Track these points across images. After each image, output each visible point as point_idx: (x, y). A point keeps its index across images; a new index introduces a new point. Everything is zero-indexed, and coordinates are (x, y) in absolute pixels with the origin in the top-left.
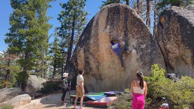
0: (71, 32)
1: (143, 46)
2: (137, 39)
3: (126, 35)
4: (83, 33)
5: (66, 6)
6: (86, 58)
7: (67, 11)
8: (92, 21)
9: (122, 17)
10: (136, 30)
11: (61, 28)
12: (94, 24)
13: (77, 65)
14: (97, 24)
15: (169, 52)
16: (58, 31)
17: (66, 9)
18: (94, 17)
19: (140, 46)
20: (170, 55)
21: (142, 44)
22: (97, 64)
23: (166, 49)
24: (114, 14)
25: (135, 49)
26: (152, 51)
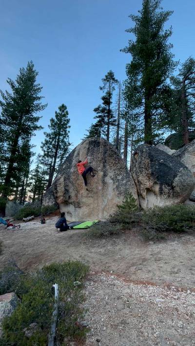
0: (53, 160)
1: (120, 178)
2: (114, 170)
3: (104, 166)
4: (65, 162)
5: (50, 135)
6: (66, 186)
7: (51, 140)
8: (74, 151)
9: (101, 149)
10: (114, 162)
11: (43, 157)
12: (75, 154)
13: (56, 193)
14: (78, 154)
15: (141, 183)
16: (41, 158)
17: (50, 138)
18: (75, 148)
19: (116, 177)
20: (142, 186)
21: (119, 175)
22: (76, 192)
23: (138, 181)
24: (94, 146)
25: (112, 179)
26: (127, 182)
